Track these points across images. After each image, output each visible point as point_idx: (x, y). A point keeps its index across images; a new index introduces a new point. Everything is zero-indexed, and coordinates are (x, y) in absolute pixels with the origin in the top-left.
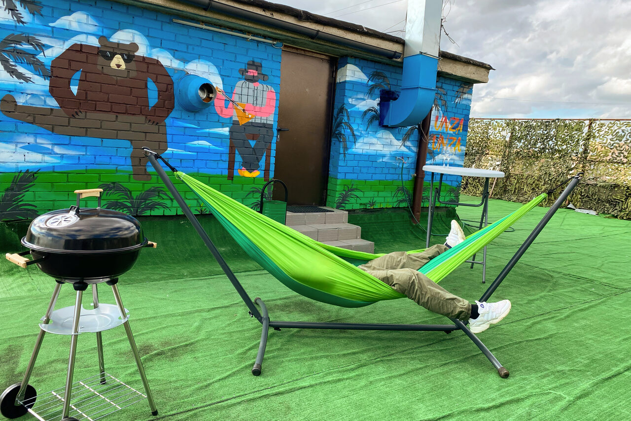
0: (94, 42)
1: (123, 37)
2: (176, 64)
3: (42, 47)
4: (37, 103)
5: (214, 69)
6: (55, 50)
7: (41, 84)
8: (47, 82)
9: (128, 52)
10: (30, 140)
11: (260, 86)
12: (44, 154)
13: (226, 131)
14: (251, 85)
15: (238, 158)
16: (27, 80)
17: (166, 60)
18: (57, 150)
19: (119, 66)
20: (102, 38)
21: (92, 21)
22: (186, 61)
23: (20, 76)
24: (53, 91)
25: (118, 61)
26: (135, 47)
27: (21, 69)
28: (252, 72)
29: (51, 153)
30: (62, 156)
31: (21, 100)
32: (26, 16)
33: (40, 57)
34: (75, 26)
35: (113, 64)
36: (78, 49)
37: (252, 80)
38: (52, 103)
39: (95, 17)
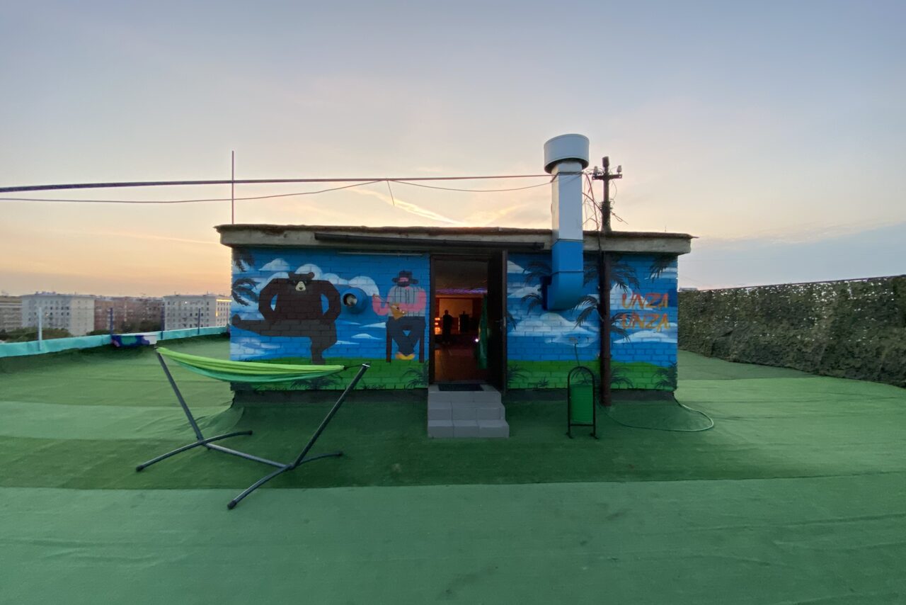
0: (285, 276)
1: (303, 270)
2: (342, 282)
3: (254, 284)
5: (371, 281)
6: (262, 284)
8: (257, 304)
9: (307, 279)
10: (247, 340)
11: (410, 288)
12: (255, 348)
13: (383, 325)
14: (403, 289)
15: (395, 345)
16: (246, 304)
18: (264, 346)
19: (301, 288)
20: (291, 273)
21: (284, 263)
22: (349, 279)
23: (242, 302)
24: (261, 310)
25: (301, 286)
26: (312, 274)
27: (243, 299)
28: (404, 279)
29: (259, 348)
30: (266, 350)
31: (243, 317)
32: (246, 267)
33: (254, 290)
34: (274, 269)
35: (297, 288)
36: (276, 282)
37: (404, 285)
38: (260, 317)
39: (286, 260)
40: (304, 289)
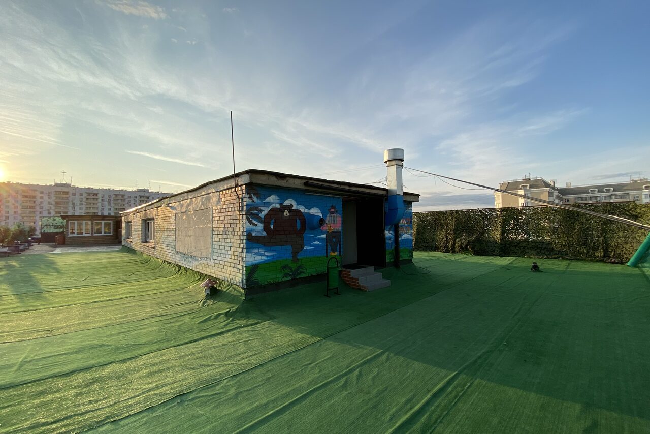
0: (278, 206)
1: (287, 202)
2: (306, 211)
3: (261, 211)
4: (259, 235)
5: (319, 211)
6: (265, 211)
7: (260, 226)
8: (263, 225)
9: (289, 208)
10: (257, 250)
11: (335, 215)
12: (261, 256)
13: (324, 236)
14: (333, 215)
15: (329, 247)
16: (256, 225)
17: (303, 209)
18: (266, 253)
19: (287, 214)
20: (281, 204)
21: (277, 198)
22: (309, 209)
23: (254, 224)
24: (265, 229)
25: (286, 213)
26: (292, 206)
27: (254, 221)
28: (333, 210)
29: (264, 255)
30: (268, 256)
31: (254, 234)
32: (256, 199)
33: (260, 215)
34: (272, 201)
35: (285, 214)
36: (273, 210)
37: (333, 213)
38: (264, 233)
39: (278, 196)
40: (288, 215)
